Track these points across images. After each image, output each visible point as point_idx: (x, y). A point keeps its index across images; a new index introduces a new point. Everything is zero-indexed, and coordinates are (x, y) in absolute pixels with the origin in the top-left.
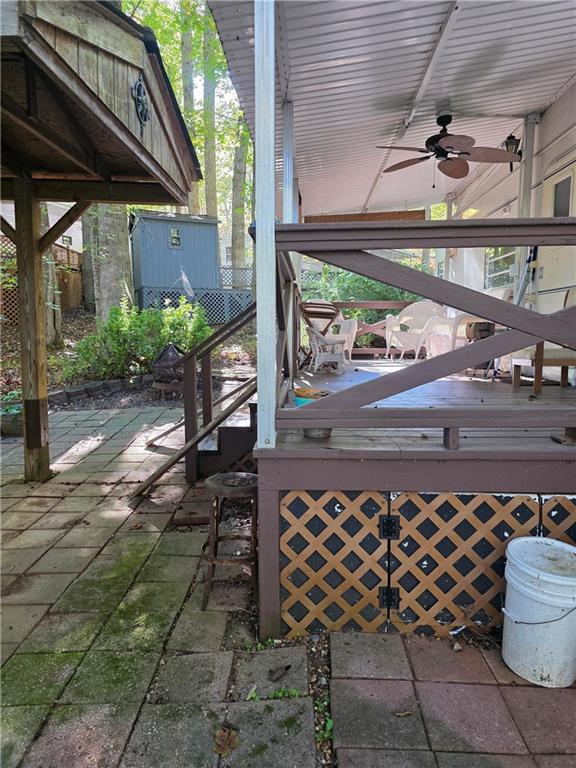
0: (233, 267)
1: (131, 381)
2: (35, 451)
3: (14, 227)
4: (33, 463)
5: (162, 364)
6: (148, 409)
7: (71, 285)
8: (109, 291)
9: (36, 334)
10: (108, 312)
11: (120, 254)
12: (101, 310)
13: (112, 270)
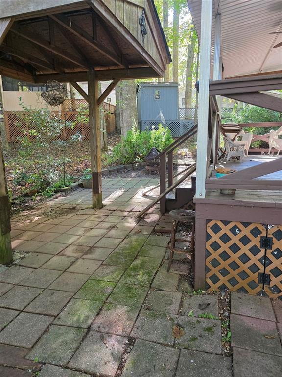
0: (185, 108)
1: (136, 166)
2: (97, 195)
3: (87, 94)
4: (96, 200)
5: (150, 157)
6: (143, 178)
7: (111, 121)
8: (127, 123)
9: (97, 143)
10: (127, 133)
11: (132, 104)
12: (123, 132)
13: (128, 113)
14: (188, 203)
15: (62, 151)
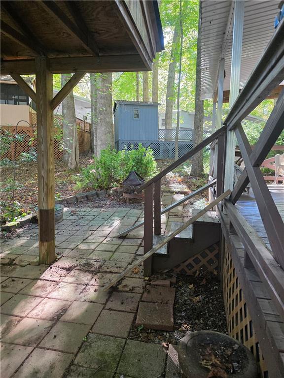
0: (166, 129)
1: (111, 192)
2: (45, 244)
3: (35, 92)
4: (44, 251)
5: (128, 182)
6: (119, 209)
8: (101, 141)
9: (47, 165)
10: (100, 152)
11: (108, 120)
12: (97, 151)
13: (103, 129)
14: (185, 261)
15: (27, 170)
